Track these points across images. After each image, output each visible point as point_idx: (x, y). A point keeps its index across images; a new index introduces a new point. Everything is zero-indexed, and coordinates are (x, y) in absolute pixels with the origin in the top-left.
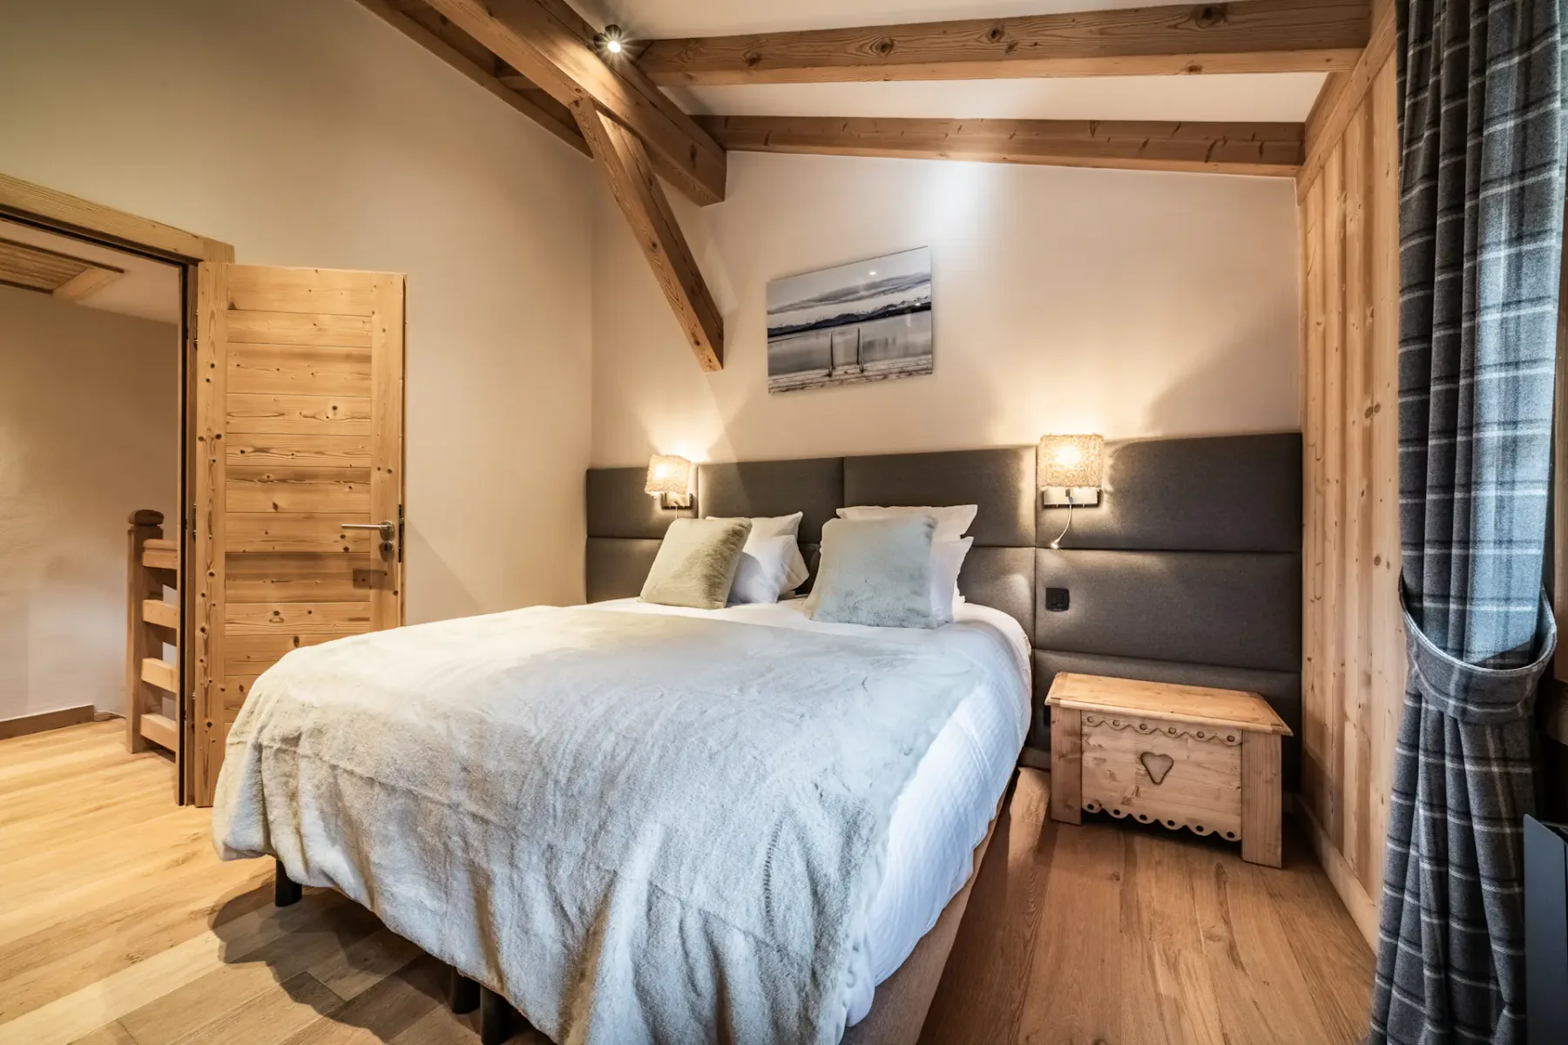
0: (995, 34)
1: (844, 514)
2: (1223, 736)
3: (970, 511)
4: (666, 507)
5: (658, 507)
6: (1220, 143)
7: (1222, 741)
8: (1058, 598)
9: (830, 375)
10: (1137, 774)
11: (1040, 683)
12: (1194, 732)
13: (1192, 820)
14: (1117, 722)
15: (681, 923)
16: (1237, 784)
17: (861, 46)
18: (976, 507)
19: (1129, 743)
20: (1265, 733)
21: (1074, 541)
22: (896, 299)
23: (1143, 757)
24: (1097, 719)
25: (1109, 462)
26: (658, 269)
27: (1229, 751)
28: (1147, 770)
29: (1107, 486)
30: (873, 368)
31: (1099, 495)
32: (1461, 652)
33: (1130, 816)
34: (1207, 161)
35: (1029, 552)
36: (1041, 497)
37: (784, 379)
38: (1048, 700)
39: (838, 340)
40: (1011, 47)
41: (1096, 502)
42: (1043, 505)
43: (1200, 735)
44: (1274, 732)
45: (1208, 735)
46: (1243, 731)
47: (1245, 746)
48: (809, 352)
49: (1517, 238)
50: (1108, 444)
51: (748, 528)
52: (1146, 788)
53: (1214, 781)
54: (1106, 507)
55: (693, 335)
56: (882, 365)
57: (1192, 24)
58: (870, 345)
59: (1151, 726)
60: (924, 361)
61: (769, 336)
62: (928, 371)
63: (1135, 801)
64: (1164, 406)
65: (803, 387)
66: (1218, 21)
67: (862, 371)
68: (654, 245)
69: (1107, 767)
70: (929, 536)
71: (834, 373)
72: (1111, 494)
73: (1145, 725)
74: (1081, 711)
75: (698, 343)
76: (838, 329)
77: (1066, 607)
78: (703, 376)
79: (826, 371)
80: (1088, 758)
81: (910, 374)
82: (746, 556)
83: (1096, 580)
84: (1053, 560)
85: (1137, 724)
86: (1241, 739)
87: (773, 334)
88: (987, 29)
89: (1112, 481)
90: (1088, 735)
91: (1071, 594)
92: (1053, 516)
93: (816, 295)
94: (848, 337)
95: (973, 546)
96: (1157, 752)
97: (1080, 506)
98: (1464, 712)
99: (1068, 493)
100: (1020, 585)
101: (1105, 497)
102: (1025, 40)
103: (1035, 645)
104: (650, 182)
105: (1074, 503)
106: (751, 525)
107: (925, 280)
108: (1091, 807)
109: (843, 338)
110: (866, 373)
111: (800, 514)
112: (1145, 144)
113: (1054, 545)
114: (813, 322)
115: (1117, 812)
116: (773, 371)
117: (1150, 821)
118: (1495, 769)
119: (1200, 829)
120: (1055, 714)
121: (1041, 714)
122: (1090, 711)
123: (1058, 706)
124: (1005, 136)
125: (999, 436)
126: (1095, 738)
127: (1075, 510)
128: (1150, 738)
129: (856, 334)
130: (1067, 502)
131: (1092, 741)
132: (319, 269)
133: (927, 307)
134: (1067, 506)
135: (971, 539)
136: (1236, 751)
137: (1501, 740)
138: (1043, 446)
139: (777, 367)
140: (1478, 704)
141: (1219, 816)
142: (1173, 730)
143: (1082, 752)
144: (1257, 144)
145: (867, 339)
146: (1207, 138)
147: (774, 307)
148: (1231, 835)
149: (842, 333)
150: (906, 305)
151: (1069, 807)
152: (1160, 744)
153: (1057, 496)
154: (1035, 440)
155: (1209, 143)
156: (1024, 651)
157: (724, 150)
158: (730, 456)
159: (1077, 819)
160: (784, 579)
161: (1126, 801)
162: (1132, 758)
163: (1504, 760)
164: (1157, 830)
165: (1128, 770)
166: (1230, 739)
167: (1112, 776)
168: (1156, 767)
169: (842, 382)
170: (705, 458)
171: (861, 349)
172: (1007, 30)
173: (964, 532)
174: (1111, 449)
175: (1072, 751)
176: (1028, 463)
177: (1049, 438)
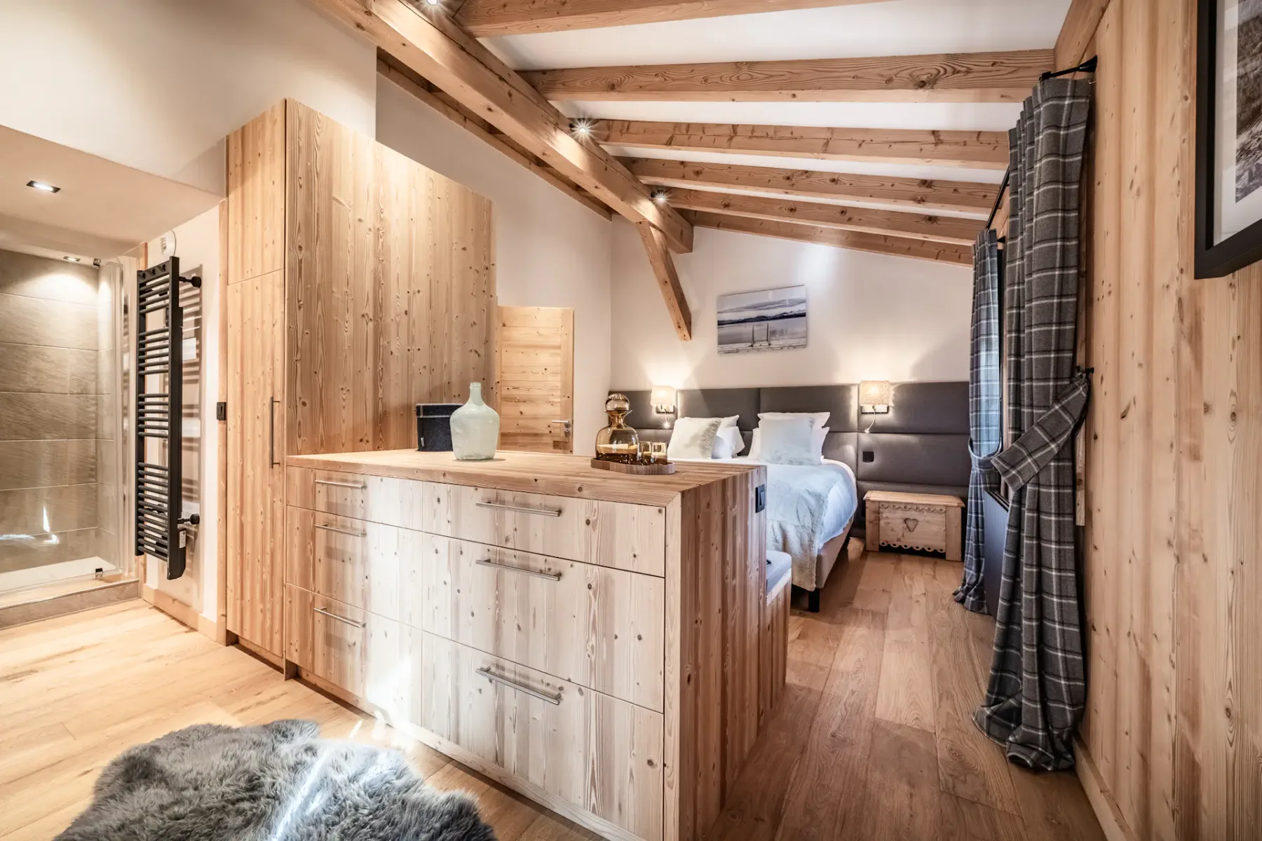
0: (842, 212)
1: (762, 417)
2: (938, 509)
3: (826, 415)
4: (658, 412)
5: (654, 411)
6: (942, 252)
7: (938, 511)
8: (868, 456)
9: (752, 346)
10: (903, 528)
11: (861, 493)
12: (927, 508)
13: (926, 546)
14: (894, 506)
15: (772, 527)
16: (944, 529)
17: (781, 208)
18: (829, 413)
19: (900, 514)
20: (956, 507)
21: (876, 430)
22: (788, 310)
23: (906, 520)
24: (886, 506)
25: (893, 393)
26: (665, 294)
27: (941, 516)
28: (907, 526)
29: (891, 404)
30: (774, 343)
31: (888, 408)
32: (980, 456)
33: (900, 546)
34: (937, 259)
35: (855, 434)
36: (860, 408)
37: (727, 347)
38: (865, 498)
39: (756, 328)
40: (850, 219)
41: (886, 411)
42: (861, 412)
43: (929, 509)
44: (958, 506)
45: (932, 509)
46: (946, 506)
47: (947, 512)
48: (740, 334)
49: (987, 350)
50: (892, 384)
51: (719, 423)
52: (907, 534)
53: (935, 528)
54: (891, 413)
55: (678, 323)
56: (781, 342)
57: (924, 222)
58: (774, 333)
59: (909, 507)
60: (802, 341)
61: (719, 325)
62: (804, 346)
63: (902, 539)
64: (917, 368)
65: (737, 351)
66: (934, 223)
67: (770, 345)
68: (666, 282)
69: (890, 525)
70: (811, 426)
71: (754, 345)
72: (893, 408)
73: (906, 507)
74: (879, 502)
75: (679, 327)
76: (756, 323)
77: (872, 460)
78: (679, 343)
79: (750, 344)
80: (882, 522)
81: (795, 347)
82: (718, 438)
83: (887, 448)
84: (867, 438)
85: (903, 506)
86: (945, 510)
87: (720, 323)
88: (839, 210)
89: (894, 402)
90: (882, 513)
91: (875, 455)
92: (866, 417)
93: (744, 305)
94: (762, 327)
95: (830, 432)
96: (911, 518)
97: (879, 413)
98: (981, 471)
99: (873, 407)
100: (850, 450)
101: (891, 409)
102: (856, 218)
103: (857, 479)
104: (667, 253)
105: (877, 411)
106: (720, 422)
107: (803, 302)
108: (883, 544)
109: (760, 328)
110: (771, 346)
111: (737, 416)
112: (909, 249)
113: (867, 431)
114: (743, 319)
115: (894, 545)
116: (720, 343)
117: (908, 548)
118: (988, 486)
119: (929, 549)
120: (868, 504)
121: (862, 505)
122: (883, 502)
123: (869, 500)
124: (844, 238)
125: (839, 379)
126: (885, 514)
127: (877, 415)
128: (908, 512)
129: (766, 326)
130: (873, 411)
131: (884, 515)
132: (540, 308)
133: (803, 315)
134: (873, 413)
135: (828, 429)
136: (944, 515)
137: (989, 478)
138: (862, 385)
139: (722, 341)
140: (984, 468)
141: (936, 543)
142: (918, 508)
143: (879, 520)
144: (958, 254)
145: (772, 329)
146: (936, 249)
147: (720, 310)
148: (941, 550)
149: (758, 325)
150: (793, 313)
151: (873, 544)
152: (912, 514)
153: (868, 409)
154: (858, 382)
155: (938, 251)
156: (854, 480)
157: (692, 226)
158: (695, 386)
159: (877, 549)
160: (734, 448)
161: (899, 540)
162: (902, 521)
163: (990, 483)
164: (912, 552)
165: (899, 526)
166: (941, 510)
167: (893, 530)
168: (911, 524)
169: (758, 350)
170: (682, 387)
171: (769, 334)
172: (848, 212)
173: (823, 424)
174: (893, 387)
175: (875, 520)
176: (854, 392)
177: (866, 382)
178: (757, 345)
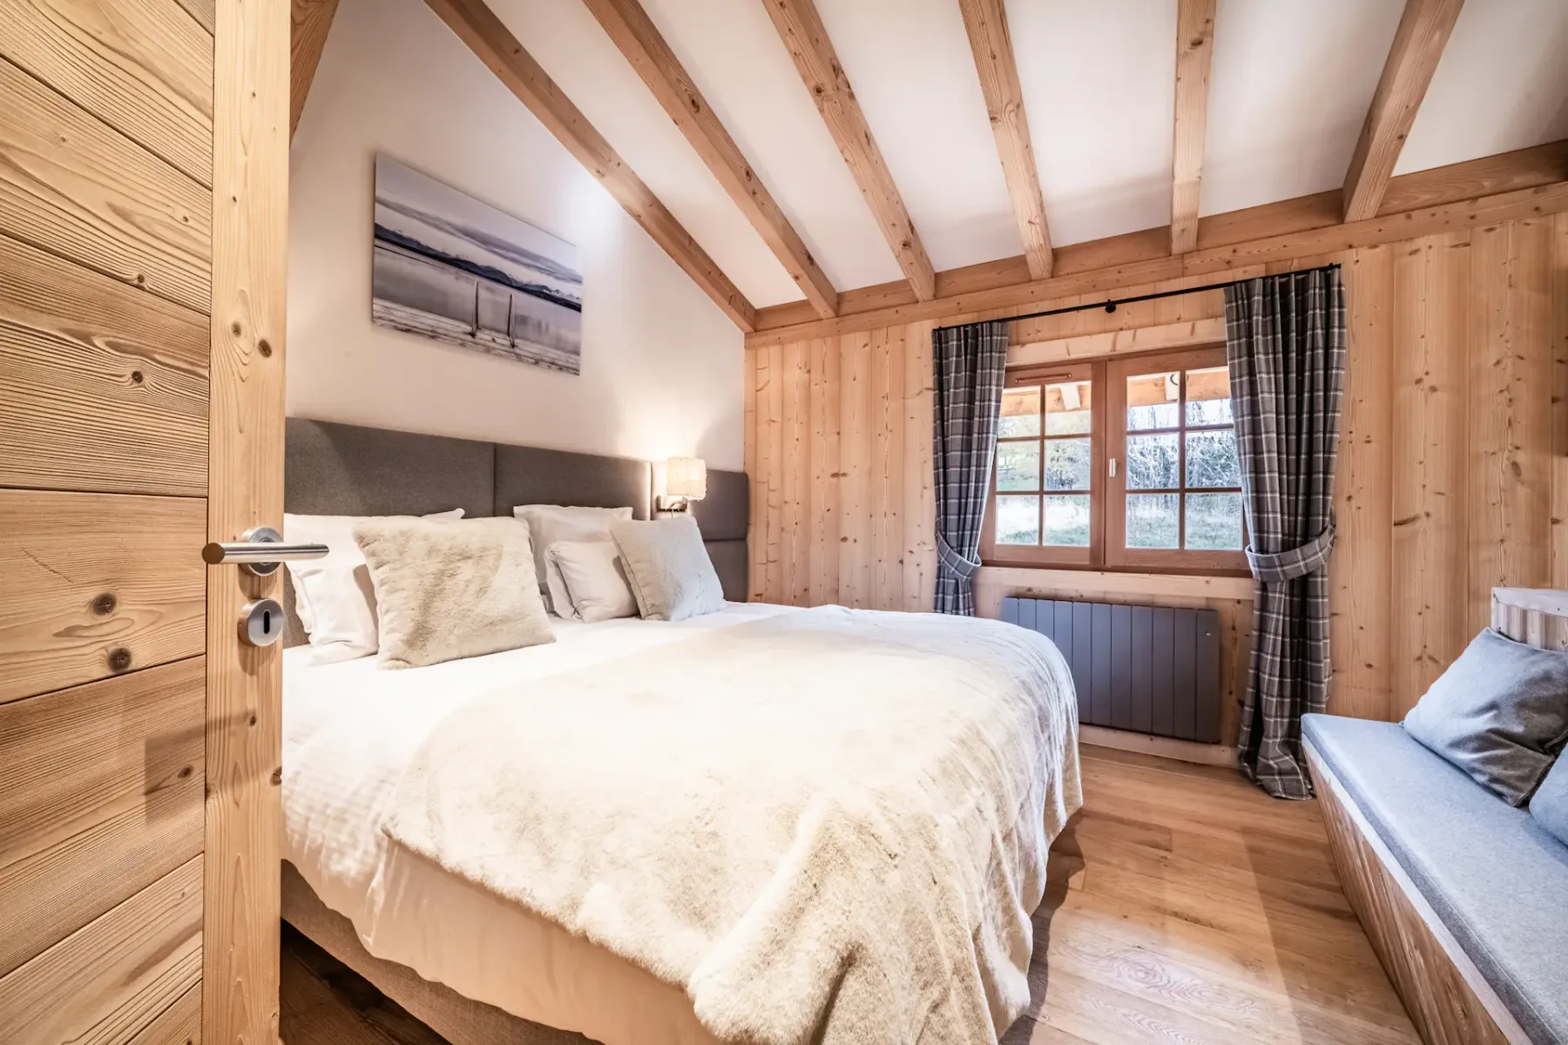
0: (747, 173)
9: (473, 335)
22: (551, 283)
34: (729, 303)
36: (656, 500)
39: (483, 294)
40: (753, 193)
42: (658, 506)
61: (375, 236)
67: (513, 346)
79: (469, 329)
87: (381, 236)
88: (745, 167)
93: (459, 221)
105: (674, 508)
107: (577, 279)
110: (517, 351)
114: (454, 255)
127: (674, 513)
130: (671, 506)
133: (577, 308)
134: (671, 510)
150: (559, 295)
154: (650, 458)
169: (488, 350)
172: (752, 178)
176: (644, 476)
178: (484, 336)
